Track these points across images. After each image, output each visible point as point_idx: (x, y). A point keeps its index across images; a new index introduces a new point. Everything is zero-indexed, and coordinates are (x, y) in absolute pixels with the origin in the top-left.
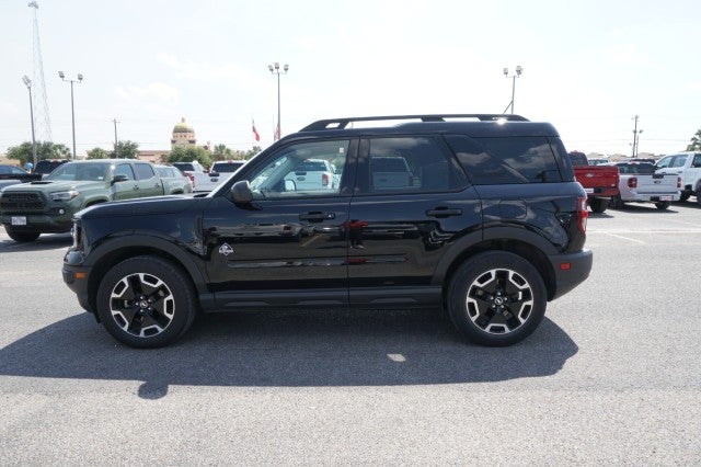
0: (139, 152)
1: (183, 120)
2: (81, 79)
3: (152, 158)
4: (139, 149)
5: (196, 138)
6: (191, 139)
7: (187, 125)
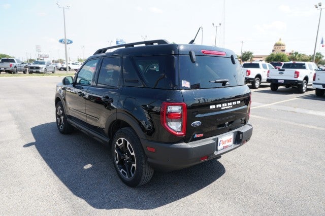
0: (252, 56)
1: (280, 40)
2: (220, 25)
3: (261, 59)
4: (253, 55)
5: (286, 49)
6: (283, 49)
7: (282, 42)
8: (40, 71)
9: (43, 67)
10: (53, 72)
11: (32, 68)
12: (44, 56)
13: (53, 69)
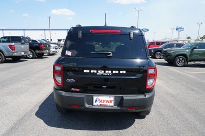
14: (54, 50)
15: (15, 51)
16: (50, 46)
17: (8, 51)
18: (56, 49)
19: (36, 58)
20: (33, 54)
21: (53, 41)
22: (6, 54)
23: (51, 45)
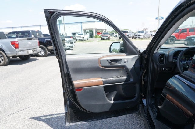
8: (141, 37)
9: (142, 34)
10: (148, 38)
11: (136, 35)
12: (146, 28)
13: (148, 36)
14: (70, 45)
15: (20, 49)
16: (64, 40)
17: (11, 50)
18: (71, 43)
19: (49, 55)
20: (45, 51)
21: (68, 35)
22: (9, 53)
23: (66, 39)
